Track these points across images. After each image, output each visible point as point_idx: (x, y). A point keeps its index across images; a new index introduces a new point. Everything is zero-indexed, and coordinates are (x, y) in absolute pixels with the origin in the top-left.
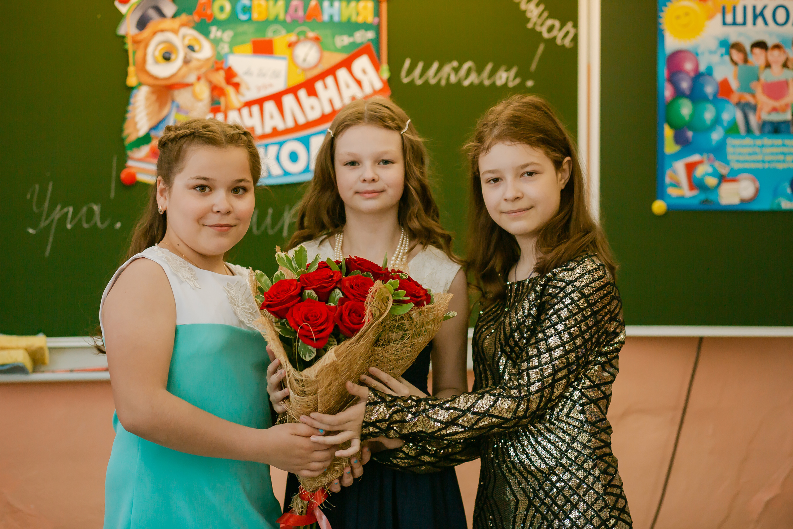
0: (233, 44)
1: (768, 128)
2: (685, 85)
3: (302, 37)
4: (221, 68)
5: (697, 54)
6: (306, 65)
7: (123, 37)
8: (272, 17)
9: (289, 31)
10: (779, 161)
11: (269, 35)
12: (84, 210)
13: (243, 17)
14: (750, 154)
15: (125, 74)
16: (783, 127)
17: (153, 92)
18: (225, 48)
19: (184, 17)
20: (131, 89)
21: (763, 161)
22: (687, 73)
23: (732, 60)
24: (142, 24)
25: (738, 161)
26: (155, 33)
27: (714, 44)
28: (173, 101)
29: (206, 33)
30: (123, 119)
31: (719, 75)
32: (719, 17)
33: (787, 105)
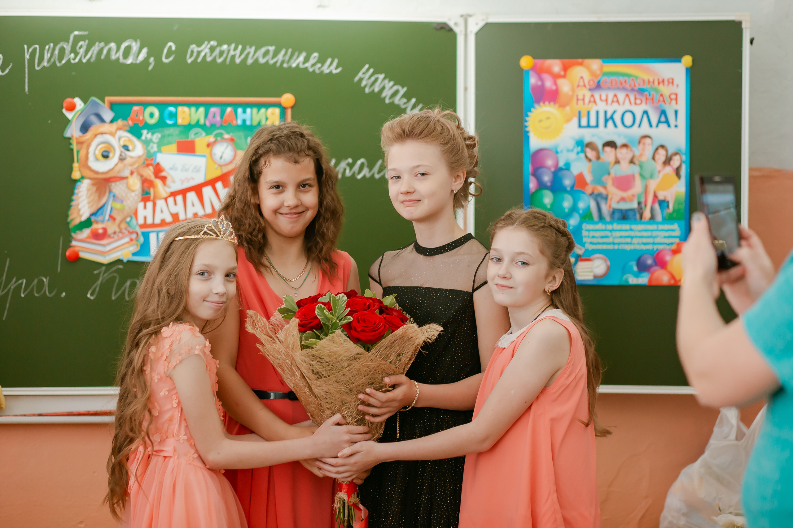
0: (160, 144)
1: (617, 215)
2: (547, 178)
3: (219, 139)
4: (151, 165)
5: (557, 152)
6: (222, 162)
7: (69, 139)
8: (193, 122)
9: (208, 134)
10: (627, 244)
11: (191, 136)
12: (36, 281)
13: (170, 122)
14: (602, 237)
15: (71, 170)
16: (630, 214)
17: (94, 185)
18: (154, 148)
19: (120, 122)
20: (75, 181)
21: (614, 243)
22: (549, 168)
23: (586, 157)
24: (85, 128)
25: (592, 243)
26: (96, 136)
27: (571, 144)
28: (110, 191)
29: (138, 136)
30: (68, 206)
31: (575, 170)
32: (575, 120)
33: (633, 196)
